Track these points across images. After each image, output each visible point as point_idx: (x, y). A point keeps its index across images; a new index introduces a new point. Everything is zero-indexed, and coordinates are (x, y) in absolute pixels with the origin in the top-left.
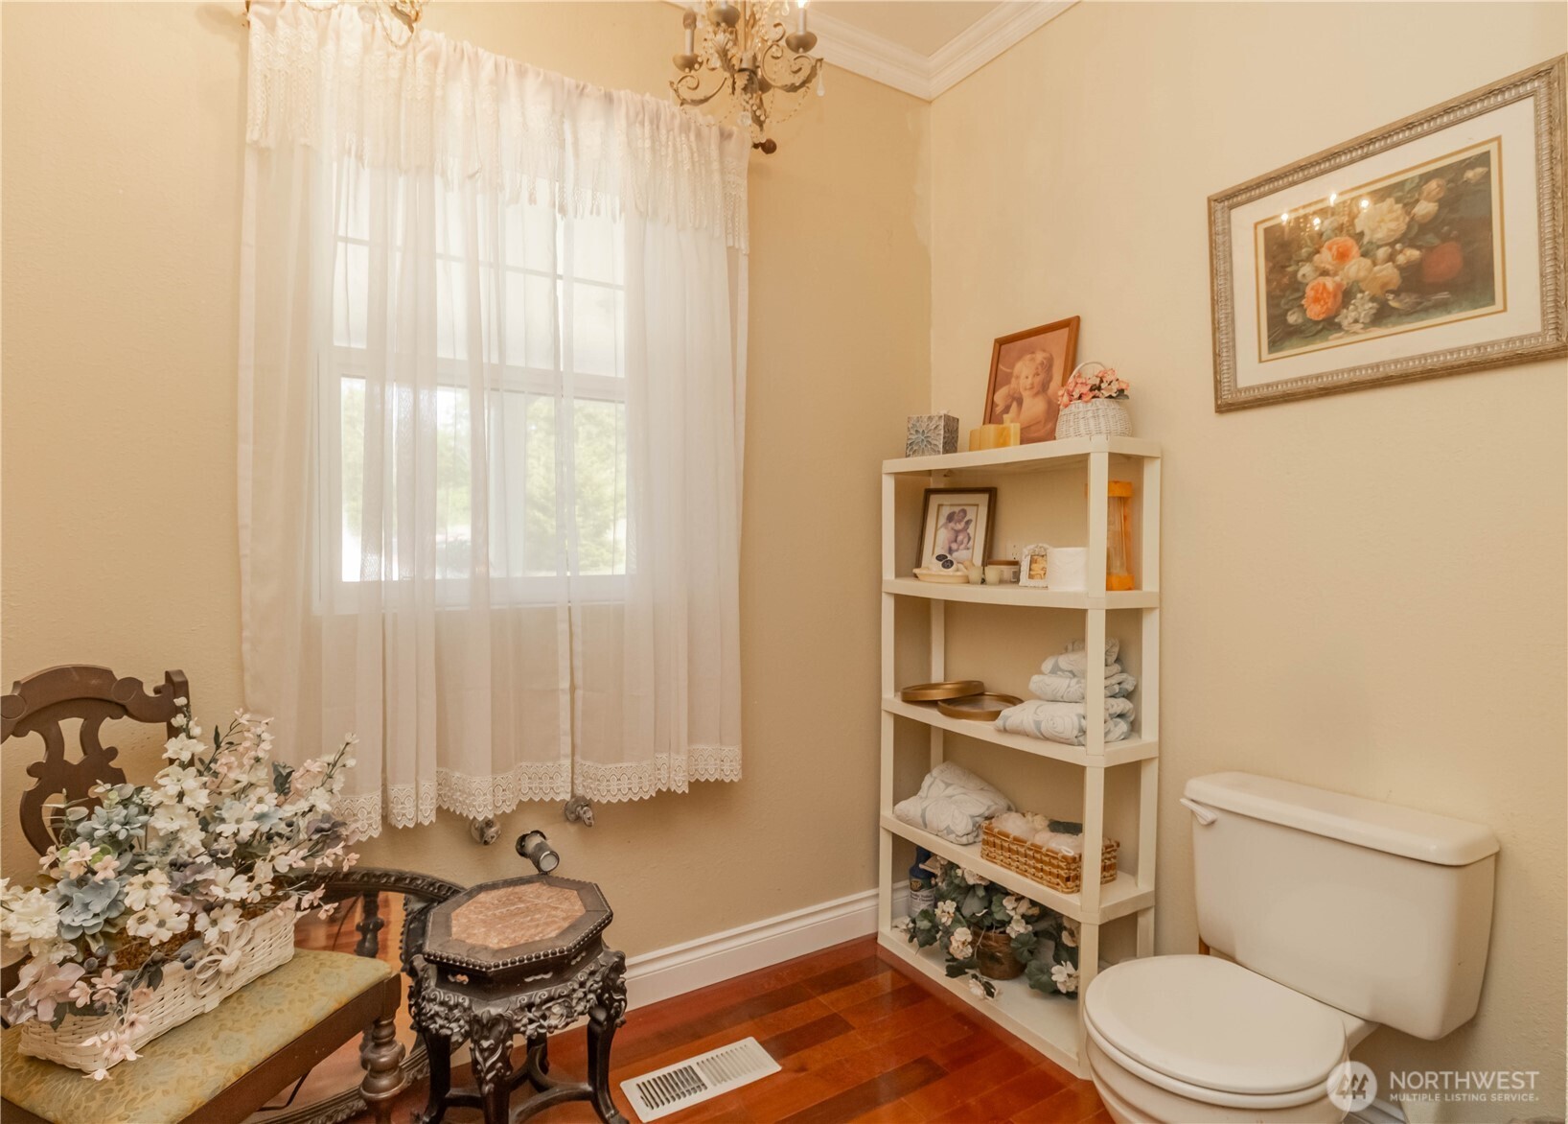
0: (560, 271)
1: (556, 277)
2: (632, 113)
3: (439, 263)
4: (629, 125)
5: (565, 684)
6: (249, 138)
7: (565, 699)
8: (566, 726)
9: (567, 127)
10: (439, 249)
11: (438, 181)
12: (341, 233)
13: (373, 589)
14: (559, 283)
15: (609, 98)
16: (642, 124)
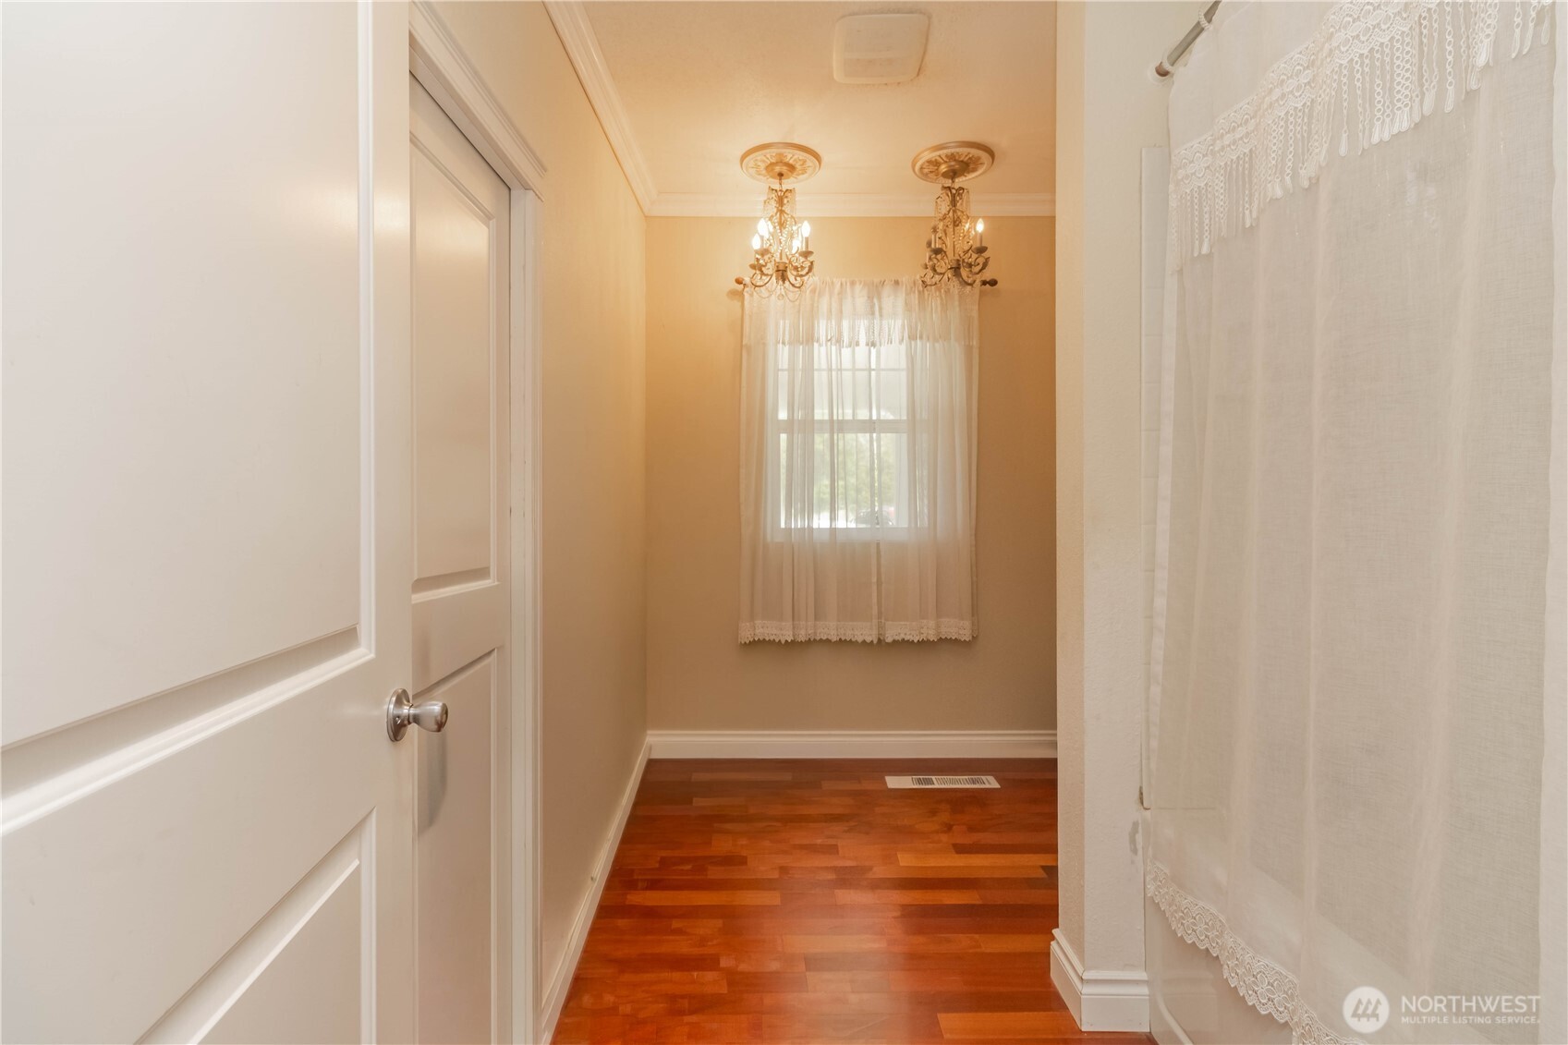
0: (873, 366)
1: (870, 370)
2: (909, 288)
3: (816, 373)
4: (907, 294)
5: (874, 580)
6: (744, 343)
7: (875, 587)
8: (875, 600)
9: (875, 301)
10: (816, 367)
11: (816, 345)
12: (780, 367)
13: (788, 530)
14: (873, 373)
15: (897, 283)
16: (914, 292)
